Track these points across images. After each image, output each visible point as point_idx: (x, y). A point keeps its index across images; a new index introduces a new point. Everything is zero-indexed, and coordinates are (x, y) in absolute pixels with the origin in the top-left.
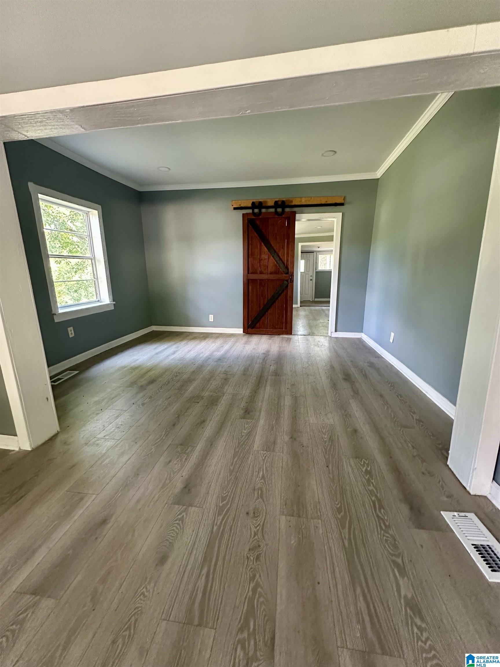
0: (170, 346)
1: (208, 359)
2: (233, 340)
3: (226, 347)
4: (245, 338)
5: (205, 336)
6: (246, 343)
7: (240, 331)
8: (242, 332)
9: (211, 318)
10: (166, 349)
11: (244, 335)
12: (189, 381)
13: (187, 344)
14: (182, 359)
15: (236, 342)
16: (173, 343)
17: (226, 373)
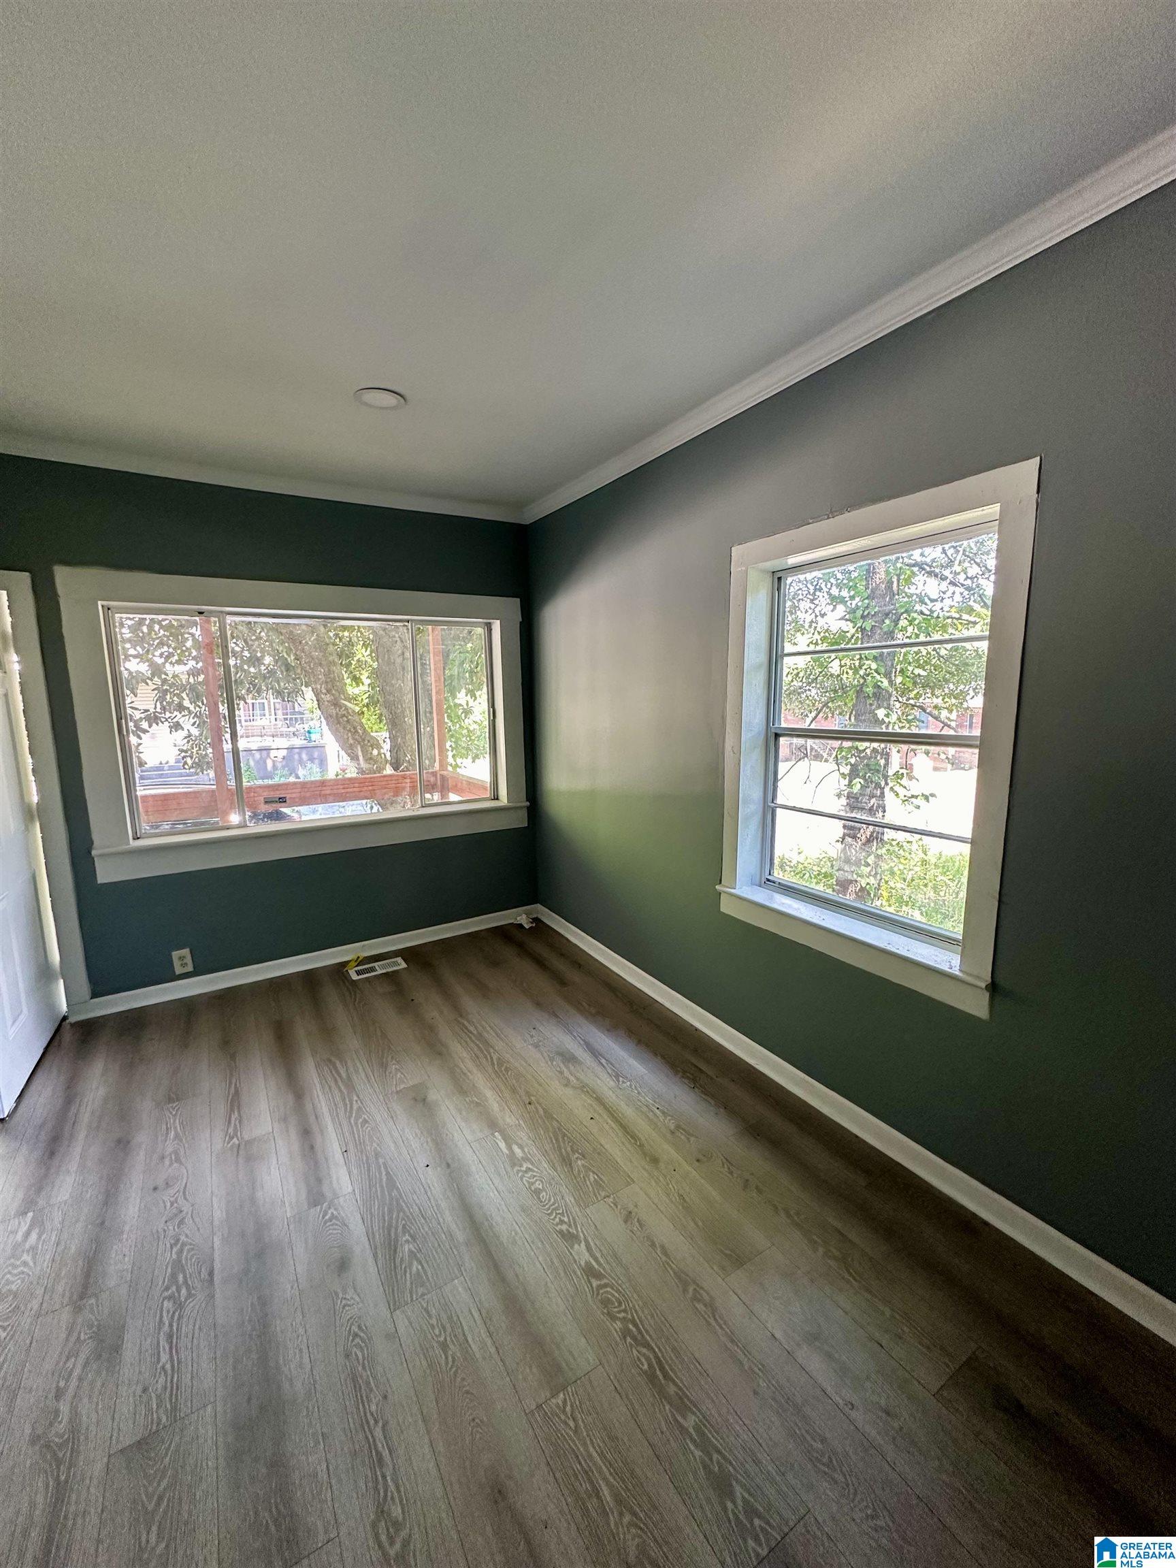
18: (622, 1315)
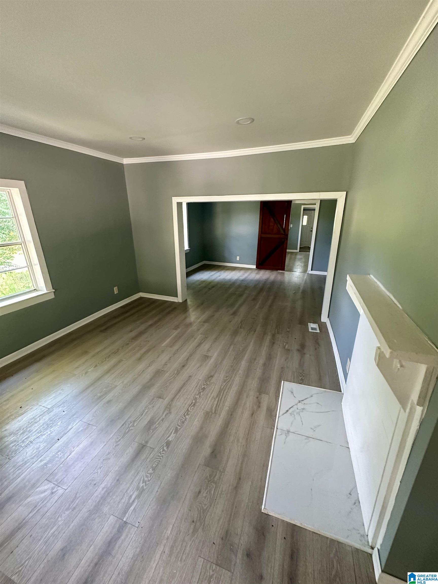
0: (217, 273)
1: (237, 280)
2: (250, 271)
3: (246, 275)
4: (256, 271)
5: (234, 269)
6: (257, 274)
7: (254, 267)
8: (255, 268)
9: (238, 258)
10: (215, 274)
11: (256, 269)
12: (229, 288)
13: (225, 272)
14: (224, 279)
15: (251, 273)
16: (218, 271)
17: (246, 286)
18: (184, 418)
